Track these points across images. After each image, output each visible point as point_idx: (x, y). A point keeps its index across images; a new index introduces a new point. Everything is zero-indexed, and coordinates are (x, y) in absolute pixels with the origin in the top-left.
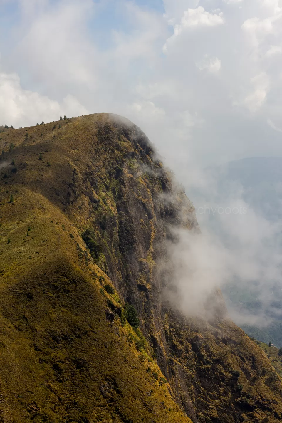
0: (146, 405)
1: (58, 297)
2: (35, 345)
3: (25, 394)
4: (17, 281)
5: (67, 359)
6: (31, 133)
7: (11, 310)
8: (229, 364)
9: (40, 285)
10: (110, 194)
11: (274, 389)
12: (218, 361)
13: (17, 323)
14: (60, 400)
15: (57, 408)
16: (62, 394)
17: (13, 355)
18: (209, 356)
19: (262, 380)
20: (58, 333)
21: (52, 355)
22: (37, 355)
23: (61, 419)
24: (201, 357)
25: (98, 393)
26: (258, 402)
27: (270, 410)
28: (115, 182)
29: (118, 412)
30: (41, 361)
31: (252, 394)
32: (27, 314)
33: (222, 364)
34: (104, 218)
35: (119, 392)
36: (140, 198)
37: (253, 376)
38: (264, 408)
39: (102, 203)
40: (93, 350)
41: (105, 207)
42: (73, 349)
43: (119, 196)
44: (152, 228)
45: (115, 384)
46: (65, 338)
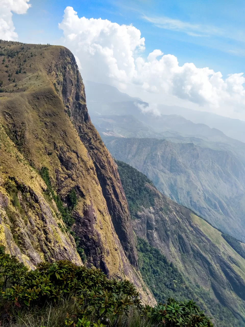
0: (74, 141)
1: (48, 101)
2: (39, 115)
3: (34, 131)
4: (34, 92)
5: (50, 122)
6: (33, 50)
7: (31, 102)
8: (89, 135)
9: (42, 95)
10: (62, 74)
11: (101, 145)
12: (86, 134)
13: (33, 106)
14: (46, 134)
15: (45, 137)
16: (47, 133)
17: (31, 117)
18: (83, 132)
19: (98, 141)
20: (47, 113)
21: (45, 120)
22: (39, 119)
23: (46, 141)
24: (81, 131)
25: (60, 135)
26: (96, 148)
27: (99, 150)
28: (63, 71)
29: (65, 142)
30: (41, 121)
31: (94, 145)
32: (37, 104)
33: (87, 135)
34: (59, 81)
35: (66, 136)
36: (70, 78)
37: (95, 140)
38: (97, 149)
39: (59, 76)
40: (59, 121)
41: (60, 78)
42: (52, 119)
43: (64, 76)
44: (73, 89)
45: (65, 133)
46: (50, 115)
